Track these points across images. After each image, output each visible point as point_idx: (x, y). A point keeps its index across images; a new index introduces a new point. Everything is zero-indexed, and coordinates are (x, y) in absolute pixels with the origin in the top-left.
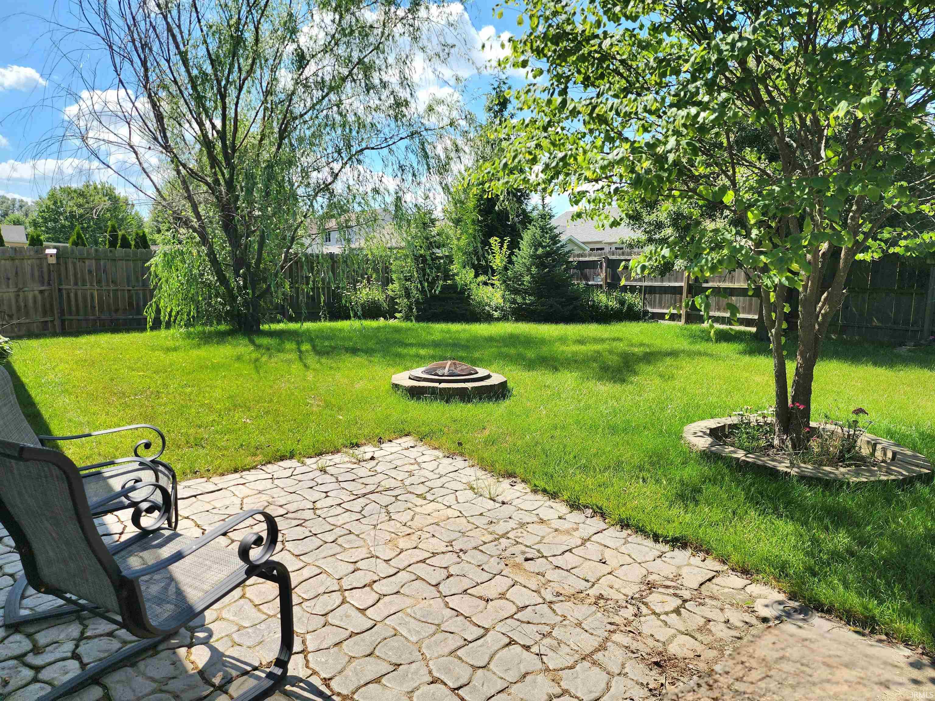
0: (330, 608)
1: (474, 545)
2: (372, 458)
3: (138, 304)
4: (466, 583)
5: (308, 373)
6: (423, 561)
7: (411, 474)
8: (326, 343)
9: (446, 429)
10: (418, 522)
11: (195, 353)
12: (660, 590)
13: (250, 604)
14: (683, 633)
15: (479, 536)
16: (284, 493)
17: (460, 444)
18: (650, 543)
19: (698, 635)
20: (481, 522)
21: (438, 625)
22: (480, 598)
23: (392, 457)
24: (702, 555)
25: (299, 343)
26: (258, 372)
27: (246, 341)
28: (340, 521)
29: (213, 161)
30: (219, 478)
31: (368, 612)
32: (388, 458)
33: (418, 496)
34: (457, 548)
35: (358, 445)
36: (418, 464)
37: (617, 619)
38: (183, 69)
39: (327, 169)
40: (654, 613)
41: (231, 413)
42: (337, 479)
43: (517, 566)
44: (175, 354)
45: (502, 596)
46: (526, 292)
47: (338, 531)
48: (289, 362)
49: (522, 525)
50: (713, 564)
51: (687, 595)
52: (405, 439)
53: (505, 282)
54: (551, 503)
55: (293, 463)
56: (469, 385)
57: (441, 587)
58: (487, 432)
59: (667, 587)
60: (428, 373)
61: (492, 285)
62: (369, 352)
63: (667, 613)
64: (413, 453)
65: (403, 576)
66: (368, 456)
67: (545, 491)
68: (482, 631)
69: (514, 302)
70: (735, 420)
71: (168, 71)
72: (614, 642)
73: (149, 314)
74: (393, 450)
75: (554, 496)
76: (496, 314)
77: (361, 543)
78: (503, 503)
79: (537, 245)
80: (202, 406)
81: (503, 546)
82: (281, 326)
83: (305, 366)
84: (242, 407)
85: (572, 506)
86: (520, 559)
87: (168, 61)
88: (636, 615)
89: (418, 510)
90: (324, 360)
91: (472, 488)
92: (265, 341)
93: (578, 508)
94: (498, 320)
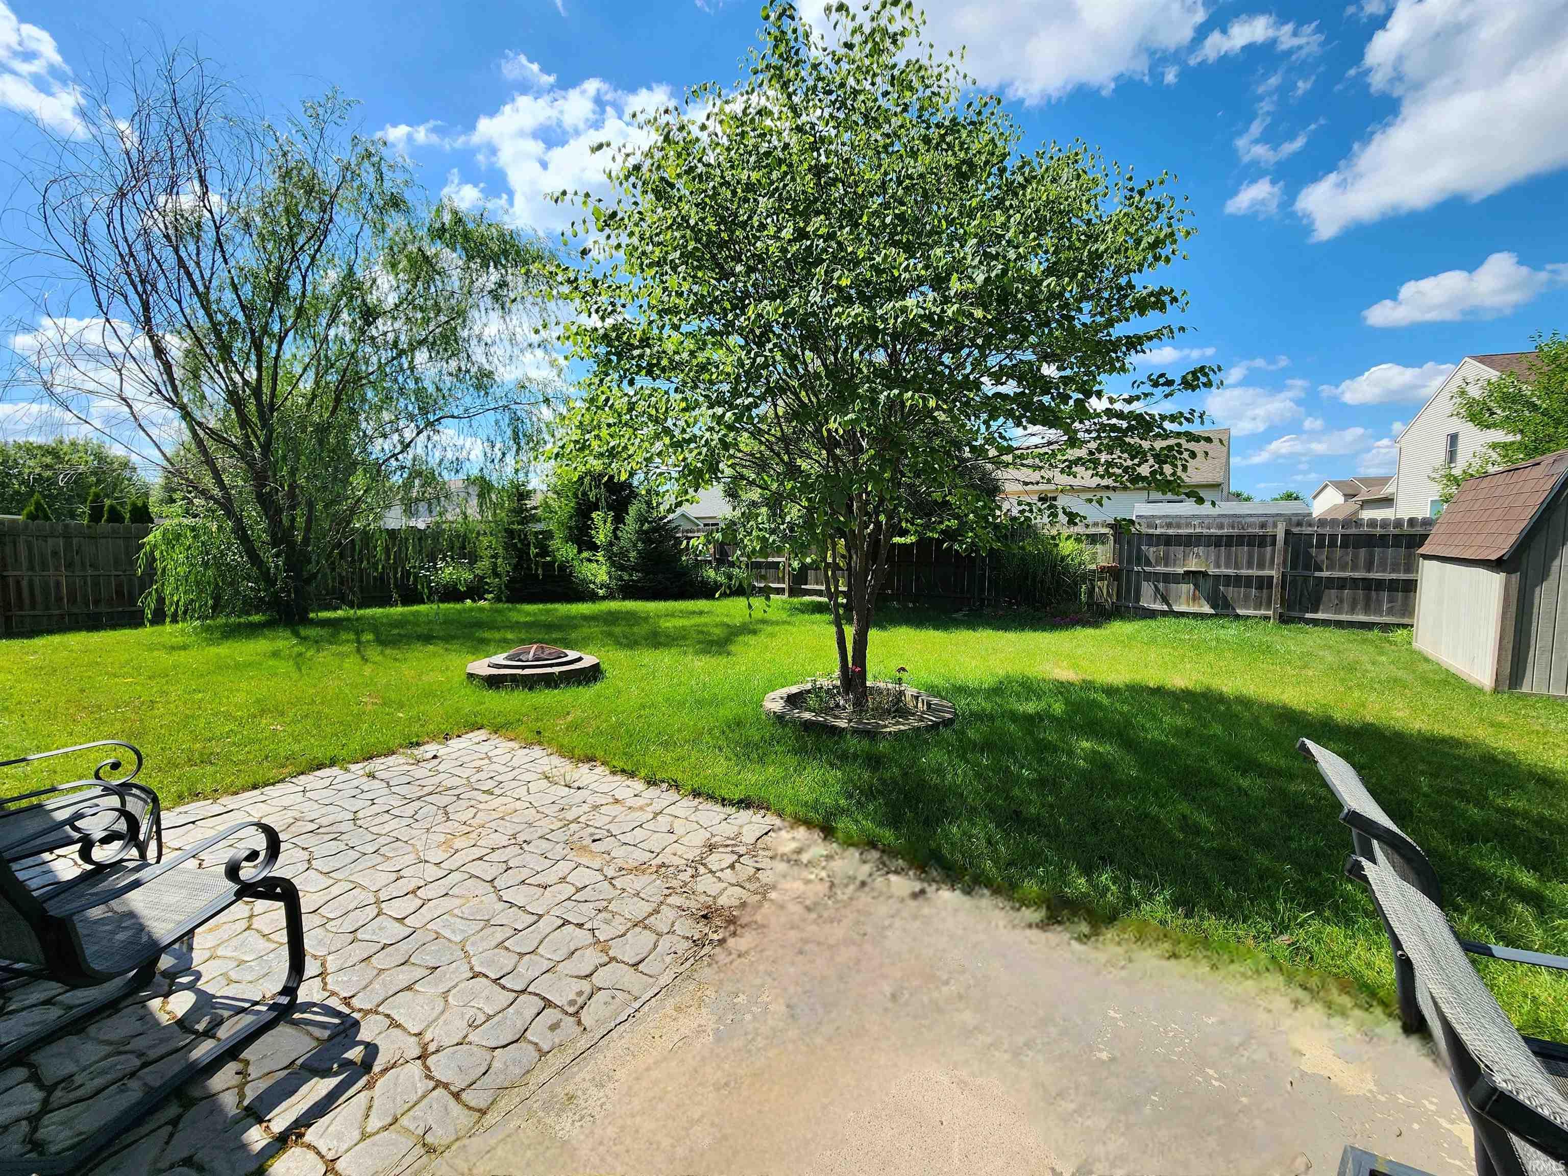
0: (361, 923)
1: (539, 834)
2: (435, 757)
3: (130, 593)
4: (525, 873)
5: (366, 668)
6: (480, 859)
7: (479, 770)
8: (395, 631)
9: (525, 719)
10: (482, 817)
11: (214, 650)
12: (721, 850)
13: (257, 935)
14: (733, 885)
15: (545, 825)
16: (316, 806)
17: (539, 733)
18: (718, 808)
19: (747, 885)
20: (551, 810)
21: (488, 920)
22: (539, 886)
23: (459, 753)
24: (762, 812)
25: (358, 633)
26: (300, 670)
27: (288, 634)
28: (387, 828)
29: (244, 422)
30: (230, 797)
31: (407, 921)
32: (454, 756)
33: (484, 792)
34: (520, 839)
35: (418, 744)
36: (490, 758)
37: (674, 883)
38: (201, 313)
39: (396, 437)
40: (711, 871)
41: (257, 721)
42: (388, 783)
43: (584, 848)
44: (182, 653)
45: (563, 880)
46: (633, 569)
47: (382, 840)
48: (342, 655)
49: (596, 807)
50: (772, 820)
51: (742, 850)
52: (477, 733)
53: (610, 558)
54: (629, 782)
55: (335, 771)
56: (556, 670)
57: (496, 883)
58: (569, 718)
59: (727, 846)
60: (511, 660)
61: (597, 561)
62: (447, 639)
63: (722, 870)
64: (484, 748)
65: (456, 877)
66: (429, 755)
67: (623, 771)
68: (536, 917)
69: (621, 578)
70: (809, 686)
71: (180, 315)
72: (669, 905)
73: (149, 606)
74: (461, 746)
75: (632, 775)
76: (601, 592)
77: (410, 849)
78: (579, 788)
79: (642, 519)
80: (215, 715)
81: (571, 832)
82: (340, 613)
83: (363, 658)
84: (272, 712)
85: (649, 783)
86: (587, 841)
87: (179, 302)
88: (692, 876)
89: (481, 806)
90: (388, 651)
91: (547, 778)
92: (312, 632)
93: (655, 784)
94: (604, 598)
